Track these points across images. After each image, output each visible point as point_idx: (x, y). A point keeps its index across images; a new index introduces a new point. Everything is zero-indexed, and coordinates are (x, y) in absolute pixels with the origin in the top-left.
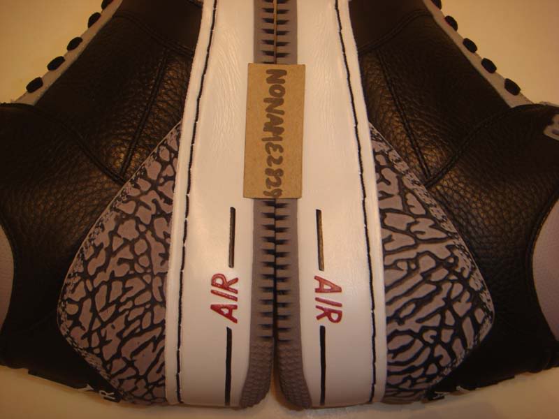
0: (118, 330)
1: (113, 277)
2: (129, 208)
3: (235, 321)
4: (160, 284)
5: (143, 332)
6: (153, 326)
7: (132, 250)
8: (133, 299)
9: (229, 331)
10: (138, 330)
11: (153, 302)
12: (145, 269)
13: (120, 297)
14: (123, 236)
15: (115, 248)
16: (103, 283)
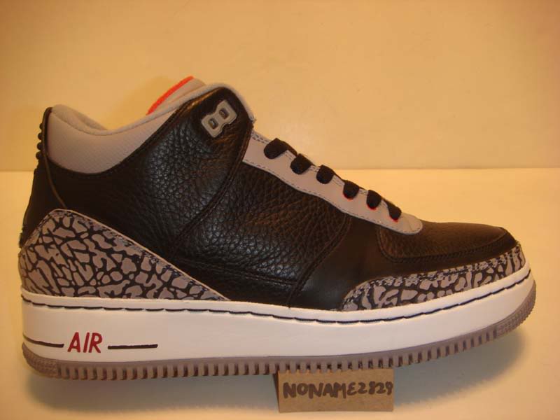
0: (55, 258)
1: (92, 255)
2: (145, 266)
3: (69, 350)
4: (90, 292)
5: (55, 279)
6: (59, 287)
7: (113, 270)
8: (78, 271)
9: (62, 346)
10: (56, 275)
11: (77, 287)
12: (100, 281)
13: (78, 260)
14: (123, 261)
15: (113, 256)
16: (87, 247)
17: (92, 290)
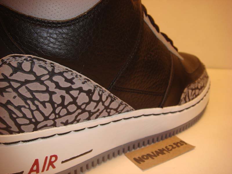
0: (12, 101)
1: (51, 93)
4: (48, 125)
5: (14, 120)
6: (19, 126)
7: (70, 103)
8: (38, 109)
9: (21, 173)
10: (15, 116)
11: (37, 123)
12: (59, 114)
14: (79, 96)
15: (72, 92)
16: (47, 87)
17: (50, 122)
